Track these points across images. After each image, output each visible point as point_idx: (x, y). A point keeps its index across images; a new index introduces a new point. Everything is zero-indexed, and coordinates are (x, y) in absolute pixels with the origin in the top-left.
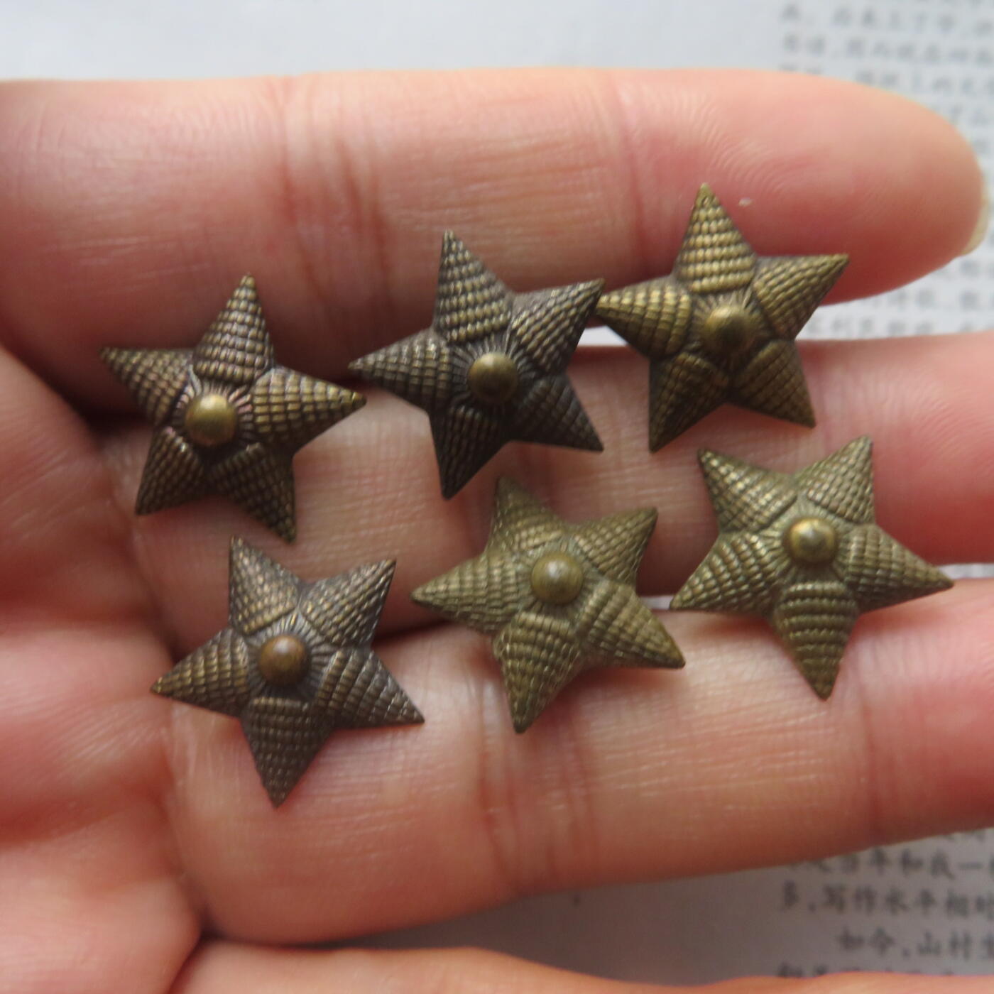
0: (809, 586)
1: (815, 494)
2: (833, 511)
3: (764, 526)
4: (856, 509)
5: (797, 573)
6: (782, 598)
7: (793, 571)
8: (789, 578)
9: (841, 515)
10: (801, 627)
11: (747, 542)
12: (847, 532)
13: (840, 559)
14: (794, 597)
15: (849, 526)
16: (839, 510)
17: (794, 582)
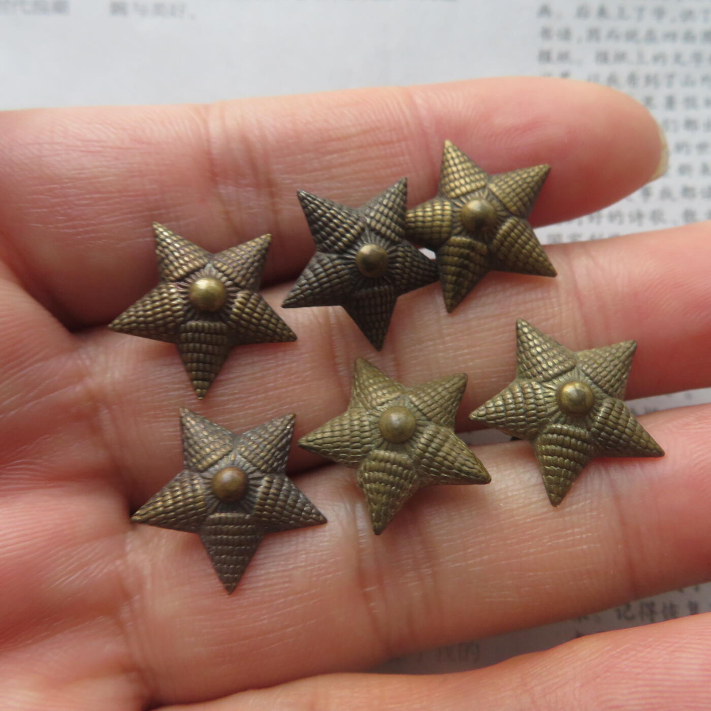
0: (565, 427)
1: (587, 368)
2: (596, 383)
3: (547, 380)
4: (612, 386)
5: (560, 417)
6: (545, 431)
7: (558, 414)
8: (554, 418)
9: (601, 387)
10: (552, 454)
11: (532, 388)
12: (602, 399)
13: (592, 415)
14: (553, 432)
15: (604, 395)
16: (600, 383)
17: (556, 422)
